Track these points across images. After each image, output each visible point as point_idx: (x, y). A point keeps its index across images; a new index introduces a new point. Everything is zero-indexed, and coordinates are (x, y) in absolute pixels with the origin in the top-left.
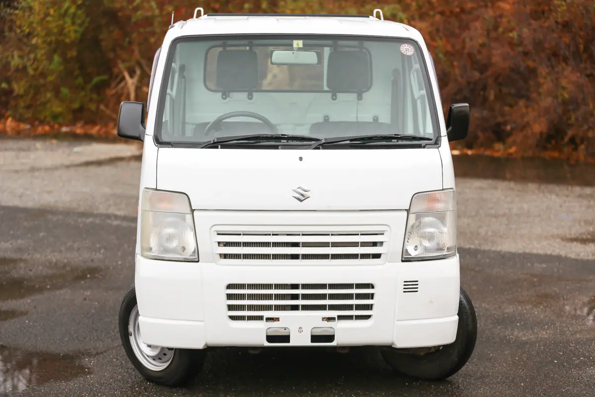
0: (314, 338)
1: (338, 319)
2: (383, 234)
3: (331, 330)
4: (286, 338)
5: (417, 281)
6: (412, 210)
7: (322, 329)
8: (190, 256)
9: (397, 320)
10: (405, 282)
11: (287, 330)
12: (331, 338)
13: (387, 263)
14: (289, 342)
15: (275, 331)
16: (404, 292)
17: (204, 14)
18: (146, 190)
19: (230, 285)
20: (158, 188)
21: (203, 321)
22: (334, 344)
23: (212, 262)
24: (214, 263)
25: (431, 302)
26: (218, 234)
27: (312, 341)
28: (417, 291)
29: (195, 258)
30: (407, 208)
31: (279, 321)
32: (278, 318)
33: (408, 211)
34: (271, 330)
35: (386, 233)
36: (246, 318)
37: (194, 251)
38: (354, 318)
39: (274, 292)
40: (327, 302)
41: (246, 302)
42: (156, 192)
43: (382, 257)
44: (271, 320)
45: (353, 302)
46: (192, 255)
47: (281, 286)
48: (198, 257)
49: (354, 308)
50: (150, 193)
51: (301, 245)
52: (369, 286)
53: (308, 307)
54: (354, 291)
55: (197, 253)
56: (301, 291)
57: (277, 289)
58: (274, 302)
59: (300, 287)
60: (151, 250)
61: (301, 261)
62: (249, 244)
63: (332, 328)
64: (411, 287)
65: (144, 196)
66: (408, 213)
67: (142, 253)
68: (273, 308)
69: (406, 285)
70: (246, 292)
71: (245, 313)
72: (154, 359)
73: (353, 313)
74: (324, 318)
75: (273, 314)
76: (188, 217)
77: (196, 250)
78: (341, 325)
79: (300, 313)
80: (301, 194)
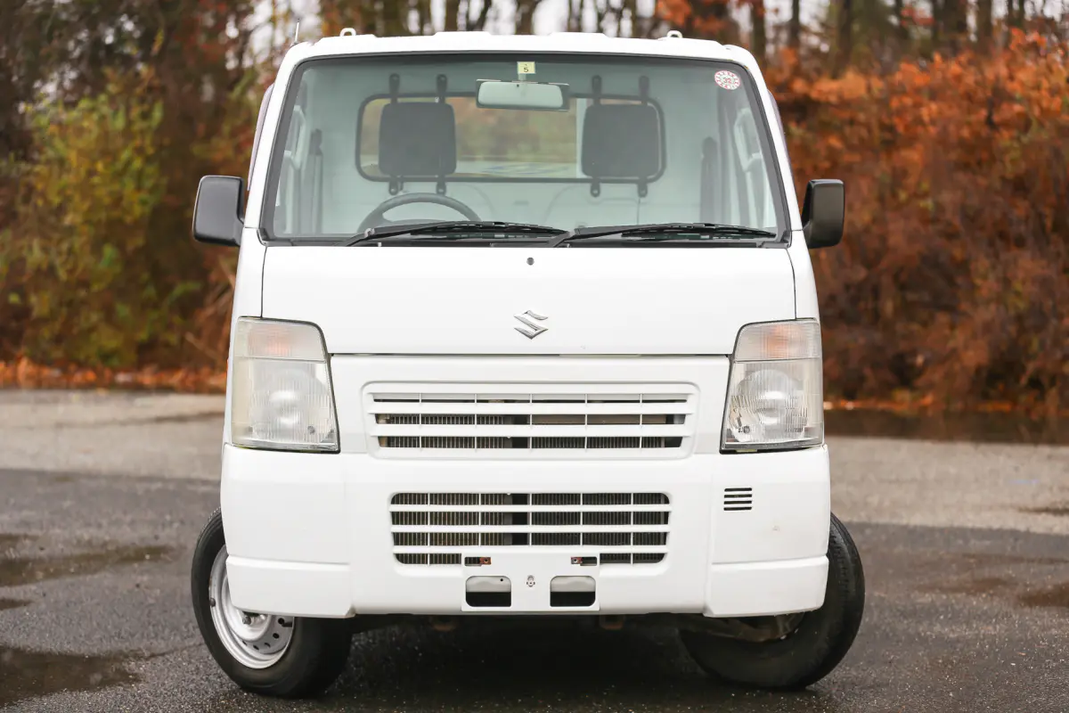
0: (557, 598)
1: (601, 562)
2: (684, 401)
3: (589, 582)
4: (504, 598)
5: (748, 489)
6: (738, 357)
7: (570, 580)
8: (324, 441)
9: (714, 564)
10: (727, 490)
11: (505, 582)
12: (588, 598)
13: (694, 456)
14: (508, 603)
15: (481, 584)
16: (726, 509)
18: (242, 320)
19: (397, 495)
20: (264, 316)
21: (347, 564)
22: (594, 608)
23: (365, 453)
24: (366, 456)
25: (776, 529)
26: (376, 400)
27: (553, 604)
28: (750, 508)
29: (333, 445)
30: (730, 352)
31: (490, 563)
32: (489, 559)
33: (731, 357)
34: (474, 581)
35: (690, 399)
36: (428, 559)
37: (332, 433)
38: (631, 559)
39: (481, 508)
40: (581, 528)
41: (428, 529)
42: (261, 322)
43: (683, 443)
44: (473, 561)
45: (632, 528)
46: (329, 439)
47: (494, 498)
48: (339, 442)
49: (631, 539)
50: (249, 327)
51: (531, 420)
52: (659, 499)
53: (544, 539)
54: (631, 507)
55: (336, 436)
56: (531, 508)
57: (486, 503)
58: (480, 529)
59: (530, 499)
60: (250, 431)
61: (532, 451)
62: (433, 419)
63: (589, 577)
64: (739, 499)
65: (240, 332)
66: (731, 361)
67: (234, 439)
68: (479, 540)
69: (729, 496)
70: (428, 508)
71: (427, 549)
72: (256, 647)
73: (629, 549)
74: (574, 559)
75: (478, 550)
76: (319, 368)
77: (335, 430)
78: (607, 572)
79: (530, 549)
80: (530, 324)
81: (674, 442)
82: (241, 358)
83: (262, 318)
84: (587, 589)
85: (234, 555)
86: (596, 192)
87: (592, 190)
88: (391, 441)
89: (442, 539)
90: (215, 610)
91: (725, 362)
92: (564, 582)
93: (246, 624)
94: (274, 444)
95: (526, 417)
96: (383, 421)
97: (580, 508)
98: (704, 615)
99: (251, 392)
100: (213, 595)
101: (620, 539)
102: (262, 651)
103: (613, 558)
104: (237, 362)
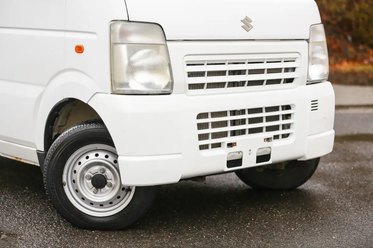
0: (260, 159)
1: (274, 139)
2: (294, 61)
3: (269, 150)
5: (317, 101)
6: (310, 41)
7: (265, 149)
8: (164, 89)
9: (309, 135)
10: (312, 101)
11: (241, 154)
12: (267, 157)
13: (298, 87)
14: (241, 165)
15: (233, 156)
16: (312, 110)
18: (111, 23)
19: (199, 114)
20: (130, 20)
21: (181, 153)
22: (270, 162)
23: (184, 93)
25: (325, 118)
26: (187, 65)
27: (257, 162)
28: (317, 109)
30: (308, 38)
31: (236, 145)
32: (236, 143)
33: (307, 40)
34: (230, 155)
35: (297, 60)
36: (210, 147)
37: (169, 83)
38: (280, 137)
39: (229, 118)
40: (264, 124)
41: (210, 130)
42: (129, 23)
43: (295, 81)
44: (230, 145)
45: (281, 122)
46: (167, 86)
47: (234, 113)
48: (172, 88)
49: (281, 127)
50: (119, 26)
51: (247, 72)
52: (288, 107)
53: (252, 131)
54: (281, 112)
55: (171, 85)
56: (247, 116)
57: (231, 115)
58: (229, 128)
59: (247, 112)
60: (127, 85)
61: (246, 88)
62: (211, 74)
63: (270, 147)
64: (314, 105)
65: (112, 28)
66: (308, 43)
67: (114, 90)
68: (229, 134)
69: (312, 104)
70: (210, 120)
71: (210, 141)
72: (101, 205)
73: (280, 132)
74: (265, 139)
75: (230, 139)
76: (162, 48)
77: (170, 81)
78: (275, 143)
79: (247, 137)
80: (247, 24)
81: (290, 81)
82: (116, 44)
83: (128, 21)
84: (267, 153)
88: (192, 86)
89: (215, 136)
90: (66, 188)
91: (306, 43)
92: (261, 151)
93: (96, 193)
94: (141, 91)
95: (245, 71)
96: (189, 76)
97: (264, 114)
98: (298, 160)
99: (126, 62)
100: (64, 180)
101: (276, 128)
102: (104, 206)
103: (276, 137)
104: (113, 45)
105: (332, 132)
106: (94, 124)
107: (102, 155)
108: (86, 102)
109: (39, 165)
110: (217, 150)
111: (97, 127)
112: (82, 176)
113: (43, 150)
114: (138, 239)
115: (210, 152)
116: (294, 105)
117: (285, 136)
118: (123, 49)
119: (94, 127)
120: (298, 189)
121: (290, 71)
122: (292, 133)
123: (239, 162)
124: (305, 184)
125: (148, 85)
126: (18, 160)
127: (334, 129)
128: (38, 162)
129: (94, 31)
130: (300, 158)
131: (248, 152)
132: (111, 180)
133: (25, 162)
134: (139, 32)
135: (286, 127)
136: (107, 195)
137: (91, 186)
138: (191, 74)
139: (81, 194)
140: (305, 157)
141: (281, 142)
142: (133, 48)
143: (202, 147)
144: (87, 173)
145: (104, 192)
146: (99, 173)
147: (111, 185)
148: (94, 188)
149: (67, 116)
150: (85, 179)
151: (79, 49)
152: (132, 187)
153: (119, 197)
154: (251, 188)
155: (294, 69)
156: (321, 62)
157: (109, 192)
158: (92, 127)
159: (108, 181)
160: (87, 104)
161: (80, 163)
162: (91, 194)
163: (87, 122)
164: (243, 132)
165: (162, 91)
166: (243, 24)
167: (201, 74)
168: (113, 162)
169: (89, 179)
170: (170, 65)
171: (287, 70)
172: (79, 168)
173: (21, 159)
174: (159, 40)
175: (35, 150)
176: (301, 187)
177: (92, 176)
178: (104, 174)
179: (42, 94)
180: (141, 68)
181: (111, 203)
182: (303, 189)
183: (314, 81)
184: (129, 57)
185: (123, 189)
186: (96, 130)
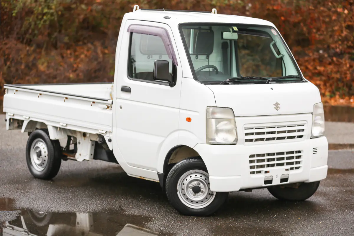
0: (282, 180)
1: (291, 169)
2: (303, 125)
3: (288, 175)
5: (316, 148)
7: (285, 175)
9: (311, 168)
11: (272, 177)
12: (286, 180)
13: (306, 140)
14: (271, 183)
15: (267, 178)
16: (313, 154)
17: (139, 9)
18: (208, 107)
19: (250, 155)
21: (240, 176)
22: (288, 182)
23: (242, 144)
24: (243, 145)
25: (321, 158)
26: (245, 129)
27: (281, 182)
28: (316, 153)
29: (235, 142)
30: (312, 112)
32: (269, 171)
33: (312, 113)
35: (305, 125)
36: (255, 173)
37: (235, 139)
38: (294, 168)
39: (266, 157)
40: (285, 161)
41: (256, 164)
42: (216, 108)
43: (303, 137)
44: (266, 172)
45: (295, 160)
46: (234, 141)
47: (269, 155)
48: (237, 142)
49: (295, 163)
50: (211, 109)
51: (276, 132)
52: (299, 152)
53: (278, 165)
54: (295, 155)
55: (236, 140)
56: (276, 157)
57: (267, 156)
58: (266, 163)
59: (276, 154)
60: (214, 140)
61: (276, 141)
62: (257, 134)
63: (288, 174)
64: (315, 151)
65: (208, 111)
66: (312, 114)
67: (208, 142)
68: (266, 166)
69: (314, 150)
70: (256, 158)
71: (256, 170)
72: (197, 202)
73: (294, 166)
74: (285, 170)
75: (266, 169)
76: (233, 121)
77: (236, 138)
78: (291, 172)
79: (276, 168)
80: (277, 106)
81: (301, 137)
82: (209, 118)
83: (216, 107)
84: (287, 177)
85: (211, 176)
86: (197, 58)
87: (196, 57)
88: (247, 141)
89: (258, 167)
90: (178, 193)
91: (311, 115)
92: (283, 176)
93: (194, 196)
94: (222, 143)
95: (275, 132)
96: (246, 135)
97: (285, 156)
98: (305, 182)
99: (214, 128)
100: (178, 188)
101: (292, 163)
102: (198, 203)
103: (292, 169)
104: (208, 120)
105: (326, 167)
106: (195, 159)
107: (199, 176)
108: (192, 148)
109: (159, 182)
110: (259, 175)
111: (197, 161)
112: (187, 187)
113: (162, 173)
114: (217, 220)
115: (256, 176)
116: (302, 150)
117: (297, 168)
118: (213, 121)
119: (195, 161)
120: (306, 201)
121: (301, 131)
122: (301, 167)
123: (270, 182)
124: (311, 197)
125: (225, 140)
126: (142, 178)
127: (327, 164)
128: (158, 180)
129: (198, 111)
130: (306, 181)
131: (276, 176)
132: (203, 189)
133: (147, 179)
134: (221, 112)
135: (298, 163)
136: (201, 197)
137: (192, 192)
138: (247, 134)
139: (187, 196)
140: (309, 181)
141: (295, 171)
142: (219, 121)
143: (252, 173)
144: (190, 185)
145: (199, 196)
146: (197, 185)
147: (203, 192)
148: (194, 193)
149: (176, 154)
150: (189, 188)
151: (189, 120)
152: (214, 192)
153: (207, 198)
154: (277, 199)
155: (303, 130)
156: (320, 125)
157: (202, 195)
158: (194, 161)
159: (201, 189)
160: (193, 149)
161: (187, 180)
162: (191, 196)
163: (191, 158)
164: (273, 165)
165: (232, 143)
166: (275, 106)
167: (252, 134)
168: (204, 179)
169: (191, 188)
170: (236, 129)
171: (299, 131)
172: (186, 182)
173: (144, 177)
174: (231, 117)
175: (157, 172)
176: (307, 200)
177: (193, 186)
178: (199, 186)
179: (163, 141)
180: (222, 131)
181: (202, 201)
182: (309, 201)
183: (315, 136)
184: (216, 125)
185: (209, 194)
186: (196, 162)
